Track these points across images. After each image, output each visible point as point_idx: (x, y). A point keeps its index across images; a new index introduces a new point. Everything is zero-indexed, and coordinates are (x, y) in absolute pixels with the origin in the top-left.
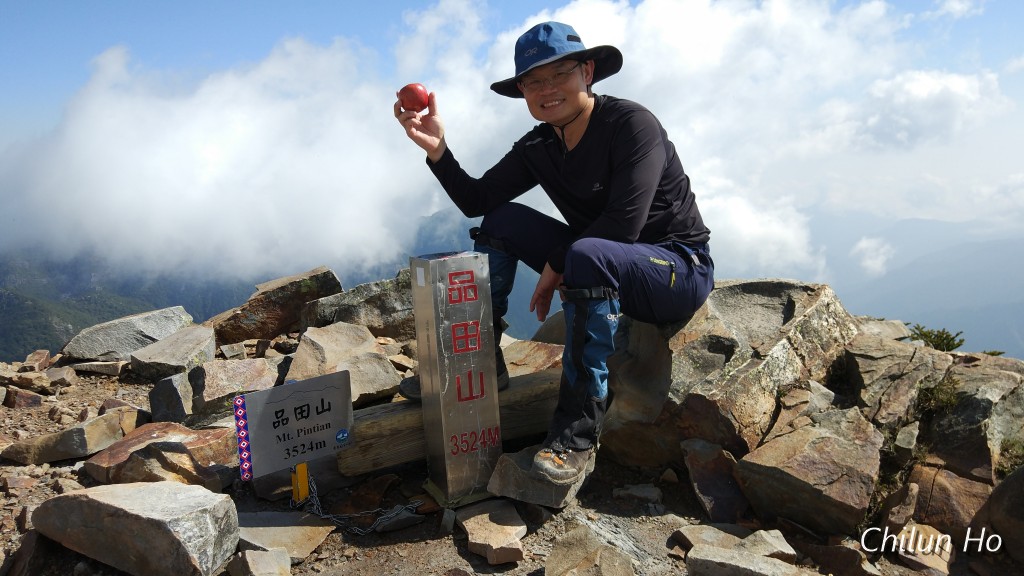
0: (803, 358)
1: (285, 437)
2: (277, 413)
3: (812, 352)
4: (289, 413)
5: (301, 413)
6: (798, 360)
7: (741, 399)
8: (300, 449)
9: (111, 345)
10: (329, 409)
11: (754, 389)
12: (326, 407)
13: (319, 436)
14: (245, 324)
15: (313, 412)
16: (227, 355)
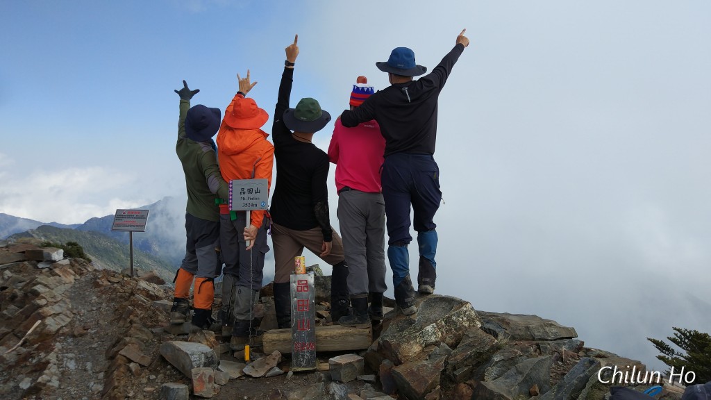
0: (442, 333)
3: (448, 331)
6: (440, 333)
7: (404, 346)
11: (412, 342)
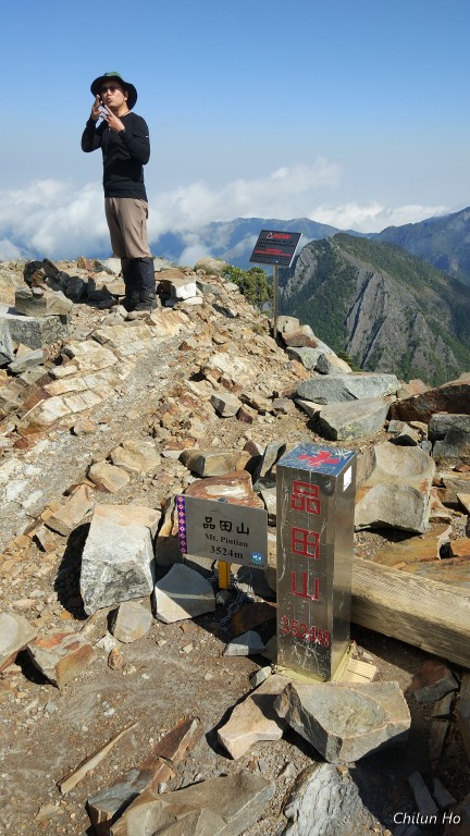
1: (211, 537)
2: (207, 518)
4: (215, 522)
5: (225, 526)
8: (223, 552)
9: (323, 393)
10: (248, 533)
12: (245, 530)
13: (238, 549)
14: (418, 408)
15: (234, 529)
16: (389, 430)
